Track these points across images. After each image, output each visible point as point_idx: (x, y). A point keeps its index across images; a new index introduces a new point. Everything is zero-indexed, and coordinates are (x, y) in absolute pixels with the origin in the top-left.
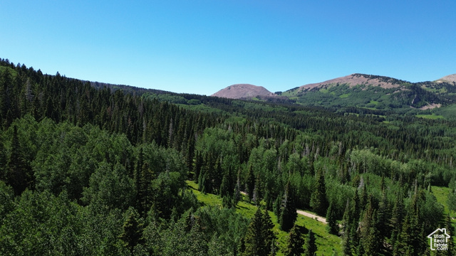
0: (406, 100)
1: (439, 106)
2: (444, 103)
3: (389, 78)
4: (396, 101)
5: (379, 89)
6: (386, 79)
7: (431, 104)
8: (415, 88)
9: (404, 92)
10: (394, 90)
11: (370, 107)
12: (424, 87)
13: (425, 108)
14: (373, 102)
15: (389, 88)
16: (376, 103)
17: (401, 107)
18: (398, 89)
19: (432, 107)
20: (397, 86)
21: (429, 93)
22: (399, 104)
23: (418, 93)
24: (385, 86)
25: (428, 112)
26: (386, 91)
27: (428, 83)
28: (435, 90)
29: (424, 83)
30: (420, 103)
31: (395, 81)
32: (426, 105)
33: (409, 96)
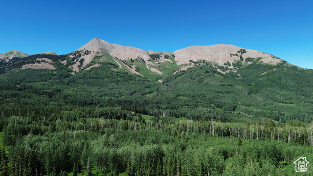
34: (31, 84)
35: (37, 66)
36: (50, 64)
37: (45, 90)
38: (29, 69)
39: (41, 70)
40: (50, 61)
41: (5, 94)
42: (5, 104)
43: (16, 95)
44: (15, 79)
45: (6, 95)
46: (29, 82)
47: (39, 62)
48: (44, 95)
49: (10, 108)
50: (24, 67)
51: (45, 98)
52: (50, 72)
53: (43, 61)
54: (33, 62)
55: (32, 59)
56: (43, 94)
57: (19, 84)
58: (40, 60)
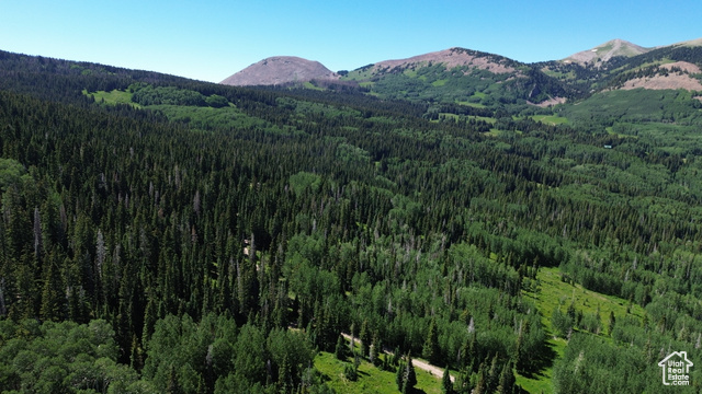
0: (522, 92)
1: (563, 100)
2: (571, 96)
3: (501, 57)
4: (508, 95)
5: (486, 73)
6: (497, 59)
7: (554, 97)
8: (534, 69)
9: (521, 80)
10: (506, 76)
11: (474, 102)
12: (545, 70)
13: (545, 104)
14: (478, 95)
15: (500, 72)
16: (482, 96)
17: (515, 102)
18: (513, 75)
19: (555, 102)
20: (511, 69)
21: (554, 79)
22: (513, 97)
23: (538, 81)
24: (497, 69)
25: (549, 112)
26: (497, 77)
27: (552, 63)
28: (560, 74)
29: (547, 64)
30: (539, 97)
31: (510, 62)
32: (547, 99)
33: (527, 85)
34: (637, 127)
35: (658, 83)
36: (692, 76)
37: (666, 149)
38: (639, 91)
39: (664, 93)
40: (692, 68)
41: (580, 152)
42: (576, 184)
43: (599, 159)
44: (606, 114)
45: (582, 155)
46: (634, 121)
47: (665, 72)
48: (660, 165)
49: (583, 199)
50: (629, 86)
51: (660, 173)
52: (688, 98)
53: (675, 70)
54: (649, 73)
55: (649, 61)
57: (611, 125)
58: (668, 65)
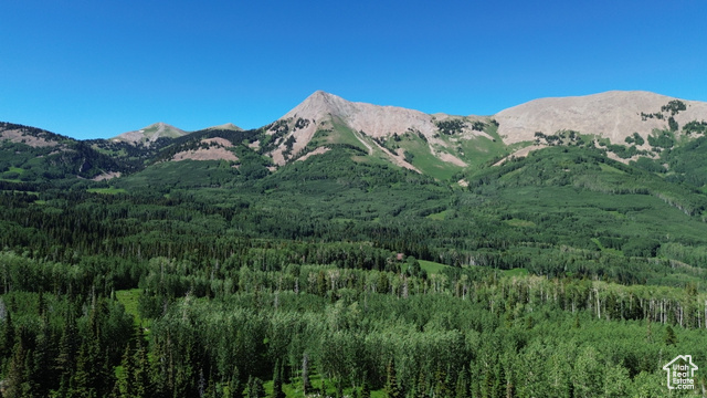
0: (70, 167)
1: (118, 175)
2: (125, 171)
3: (40, 131)
4: (54, 168)
5: (23, 147)
6: (35, 132)
7: (108, 172)
8: (83, 147)
9: (67, 154)
10: (49, 149)
11: (10, 177)
12: (95, 147)
13: (99, 179)
14: (13, 170)
15: (40, 146)
16: (20, 171)
17: (63, 177)
18: (56, 148)
19: (109, 177)
20: (53, 143)
21: (103, 156)
22: (60, 172)
23: (87, 156)
24: (34, 142)
25: (104, 185)
26: (37, 151)
27: (101, 141)
28: (111, 152)
29: (95, 141)
30: (91, 172)
31: (50, 136)
32: (100, 173)
33: (75, 160)
34: (191, 192)
35: (202, 155)
36: (227, 149)
37: (218, 205)
38: (188, 161)
39: (209, 163)
40: (227, 143)
41: (142, 212)
42: (143, 232)
43: (163, 216)
44: (162, 183)
45: (145, 215)
46: (188, 188)
47: (206, 146)
48: (217, 215)
49: (153, 241)
50: (178, 157)
51: (220, 221)
52: (228, 168)
53: (213, 144)
54: (194, 147)
55: (193, 140)
56: (214, 213)
57: (168, 192)
58: (208, 141)
